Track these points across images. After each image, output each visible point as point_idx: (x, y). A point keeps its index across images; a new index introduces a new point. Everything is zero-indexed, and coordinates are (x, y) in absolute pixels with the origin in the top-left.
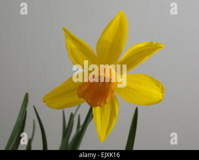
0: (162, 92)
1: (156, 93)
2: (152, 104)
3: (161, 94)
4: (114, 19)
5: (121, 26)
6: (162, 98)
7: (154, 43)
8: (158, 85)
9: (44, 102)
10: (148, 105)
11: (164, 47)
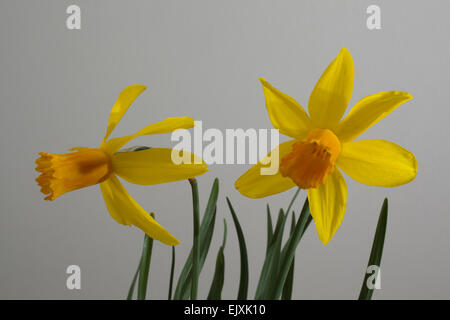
0: (414, 166)
1: (405, 168)
2: (398, 184)
3: (412, 169)
4: (335, 60)
5: (344, 69)
6: (413, 174)
7: (397, 93)
8: (405, 156)
9: (237, 188)
10: (392, 186)
11: (411, 98)
